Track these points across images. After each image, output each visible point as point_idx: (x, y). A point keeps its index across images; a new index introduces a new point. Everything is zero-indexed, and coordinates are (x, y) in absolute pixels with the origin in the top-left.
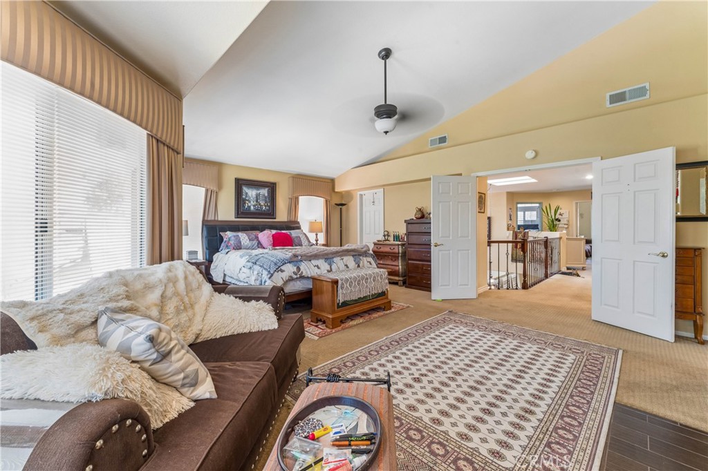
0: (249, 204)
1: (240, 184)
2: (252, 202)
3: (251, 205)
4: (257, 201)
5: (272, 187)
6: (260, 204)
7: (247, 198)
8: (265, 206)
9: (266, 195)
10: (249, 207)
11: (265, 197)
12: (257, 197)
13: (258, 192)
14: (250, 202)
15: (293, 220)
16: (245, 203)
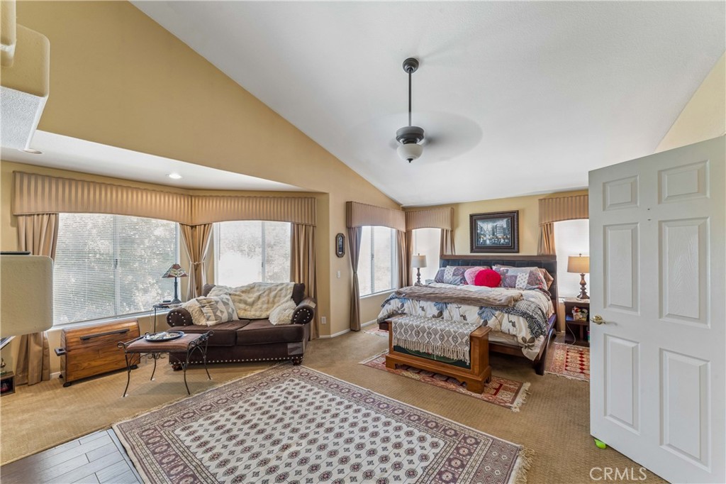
0: (485, 239)
1: (474, 219)
2: (487, 236)
3: (487, 239)
4: (493, 234)
5: (513, 218)
6: (497, 237)
7: (482, 233)
8: (504, 239)
9: (505, 226)
10: (485, 241)
11: (504, 229)
12: (493, 230)
13: (495, 224)
14: (485, 236)
15: (547, 252)
16: (480, 238)
